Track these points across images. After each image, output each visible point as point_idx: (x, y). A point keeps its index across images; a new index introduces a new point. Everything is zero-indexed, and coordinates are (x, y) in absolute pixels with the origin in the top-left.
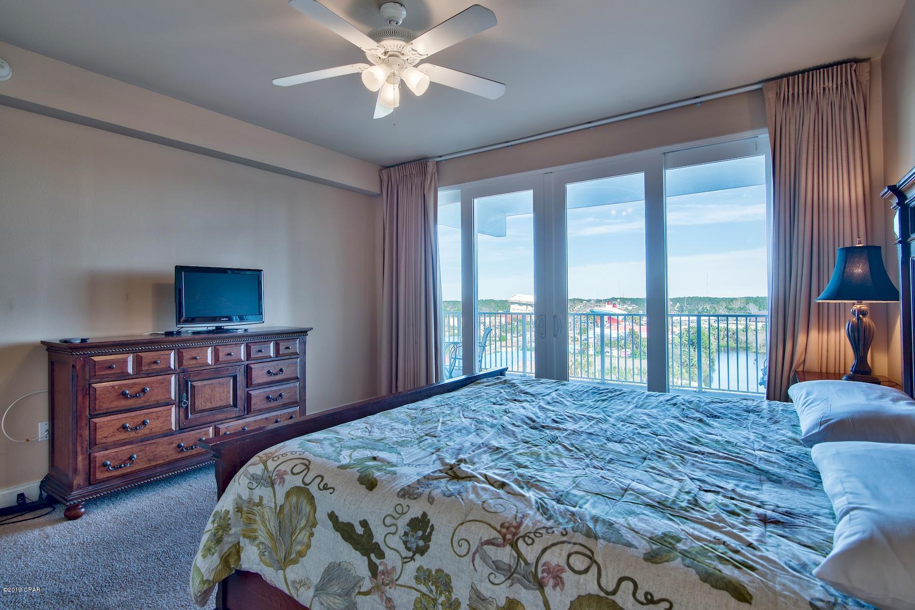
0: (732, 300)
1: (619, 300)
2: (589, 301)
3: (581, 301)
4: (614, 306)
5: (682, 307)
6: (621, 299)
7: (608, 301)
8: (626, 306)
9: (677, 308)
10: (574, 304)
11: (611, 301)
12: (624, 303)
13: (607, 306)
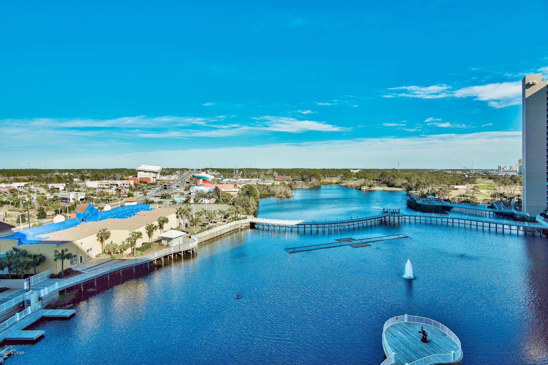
0: (267, 170)
1: (210, 169)
2: (192, 170)
3: (188, 170)
4: (207, 173)
5: (243, 173)
6: (211, 169)
7: (203, 170)
8: (214, 173)
9: (241, 174)
10: (183, 171)
11: (205, 170)
12: (213, 171)
13: (202, 173)
